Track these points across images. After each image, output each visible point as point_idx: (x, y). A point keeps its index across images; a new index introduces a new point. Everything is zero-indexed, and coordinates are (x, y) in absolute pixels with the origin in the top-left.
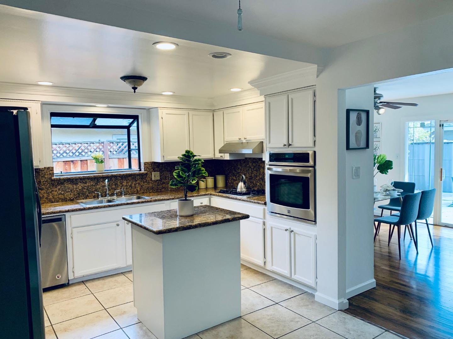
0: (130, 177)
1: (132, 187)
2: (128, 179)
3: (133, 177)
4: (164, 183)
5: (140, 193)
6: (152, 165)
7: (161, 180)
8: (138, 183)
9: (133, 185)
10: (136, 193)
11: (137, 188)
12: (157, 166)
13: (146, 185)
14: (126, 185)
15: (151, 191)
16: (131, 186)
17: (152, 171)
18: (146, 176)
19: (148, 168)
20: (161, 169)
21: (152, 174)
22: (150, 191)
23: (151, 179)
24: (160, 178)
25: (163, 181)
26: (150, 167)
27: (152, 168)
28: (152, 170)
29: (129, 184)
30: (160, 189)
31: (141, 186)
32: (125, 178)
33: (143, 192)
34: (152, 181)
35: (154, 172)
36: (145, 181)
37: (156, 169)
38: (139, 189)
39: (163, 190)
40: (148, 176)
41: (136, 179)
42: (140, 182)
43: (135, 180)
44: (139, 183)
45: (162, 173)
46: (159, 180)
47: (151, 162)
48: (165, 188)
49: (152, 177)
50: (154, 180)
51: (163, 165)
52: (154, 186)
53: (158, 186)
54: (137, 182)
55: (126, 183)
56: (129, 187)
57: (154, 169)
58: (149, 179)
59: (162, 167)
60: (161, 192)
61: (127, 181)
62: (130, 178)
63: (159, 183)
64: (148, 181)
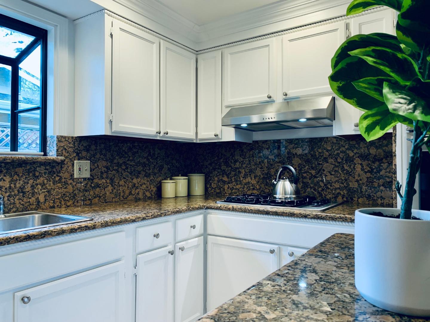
0: (21, 167)
1: (24, 193)
2: (16, 173)
3: (28, 167)
4: (98, 186)
5: (44, 207)
6: (74, 143)
7: (91, 179)
8: (40, 184)
9: (28, 188)
10: (34, 207)
11: (36, 196)
12: (86, 147)
13: (57, 190)
14: (10, 187)
15: (71, 202)
16: (22, 190)
17: (75, 157)
18: (62, 167)
19: (65, 149)
20: (94, 156)
21: (73, 165)
22: (68, 204)
23: (72, 175)
24: (91, 175)
25: (95, 181)
26: (70, 147)
27: (74, 151)
28: (75, 155)
29: (18, 185)
30: (89, 199)
31: (48, 192)
32: (8, 169)
33: (52, 205)
34: (73, 180)
35: (79, 160)
36: (57, 178)
37: (84, 154)
38: (42, 198)
39: (96, 200)
40: (64, 169)
41: (37, 174)
42: (45, 181)
43: (34, 175)
44: (43, 185)
45: (96, 165)
46: (89, 179)
47: (72, 137)
48: (100, 197)
49: (73, 171)
50: (78, 179)
51: (98, 148)
52: (76, 192)
53: (86, 191)
54: (38, 181)
55: (11, 182)
56: (16, 192)
57: (78, 154)
58: (66, 175)
59: (96, 150)
60: (90, 205)
61: (11, 176)
62: (20, 170)
63: (88, 186)
64: (63, 180)
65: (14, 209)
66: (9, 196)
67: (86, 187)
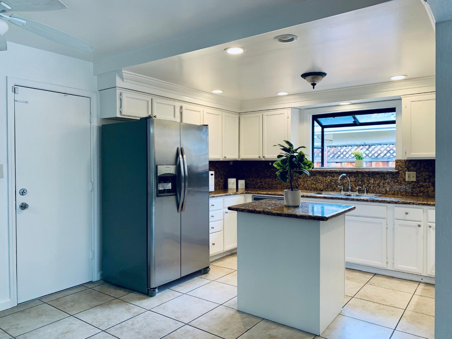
0: (378, 174)
1: (380, 186)
2: (376, 177)
3: (381, 175)
4: (422, 186)
5: (389, 193)
6: (406, 163)
7: (417, 182)
8: (387, 183)
9: (381, 184)
10: (384, 193)
11: (385, 188)
12: (413, 164)
14: (374, 183)
16: (378, 184)
17: (406, 170)
18: (398, 175)
19: (400, 166)
20: (419, 169)
21: (405, 174)
22: (403, 194)
23: (405, 179)
24: (417, 180)
25: (421, 183)
26: (403, 165)
27: (406, 167)
28: (406, 169)
29: (377, 183)
30: (416, 193)
31: (391, 186)
32: (373, 175)
33: (393, 193)
34: (405, 182)
35: (409, 171)
36: (396, 181)
37: (412, 168)
38: (388, 190)
39: (421, 194)
40: (400, 176)
41: (385, 178)
42: (390, 182)
43: (384, 178)
44: (388, 183)
45: (421, 174)
46: (415, 182)
47: (404, 160)
48: (424, 193)
49: (405, 177)
50: (409, 181)
51: (422, 165)
52: (407, 188)
53: (414, 188)
54: (386, 181)
55: (374, 181)
56: (376, 185)
57: (408, 169)
58: (401, 179)
59: (420, 166)
60: (417, 196)
61: (374, 178)
62: (378, 176)
63: (415, 186)
64: (399, 182)
65: (375, 192)
66: (373, 187)
67: (414, 186)
